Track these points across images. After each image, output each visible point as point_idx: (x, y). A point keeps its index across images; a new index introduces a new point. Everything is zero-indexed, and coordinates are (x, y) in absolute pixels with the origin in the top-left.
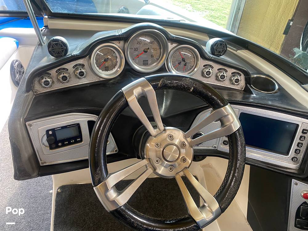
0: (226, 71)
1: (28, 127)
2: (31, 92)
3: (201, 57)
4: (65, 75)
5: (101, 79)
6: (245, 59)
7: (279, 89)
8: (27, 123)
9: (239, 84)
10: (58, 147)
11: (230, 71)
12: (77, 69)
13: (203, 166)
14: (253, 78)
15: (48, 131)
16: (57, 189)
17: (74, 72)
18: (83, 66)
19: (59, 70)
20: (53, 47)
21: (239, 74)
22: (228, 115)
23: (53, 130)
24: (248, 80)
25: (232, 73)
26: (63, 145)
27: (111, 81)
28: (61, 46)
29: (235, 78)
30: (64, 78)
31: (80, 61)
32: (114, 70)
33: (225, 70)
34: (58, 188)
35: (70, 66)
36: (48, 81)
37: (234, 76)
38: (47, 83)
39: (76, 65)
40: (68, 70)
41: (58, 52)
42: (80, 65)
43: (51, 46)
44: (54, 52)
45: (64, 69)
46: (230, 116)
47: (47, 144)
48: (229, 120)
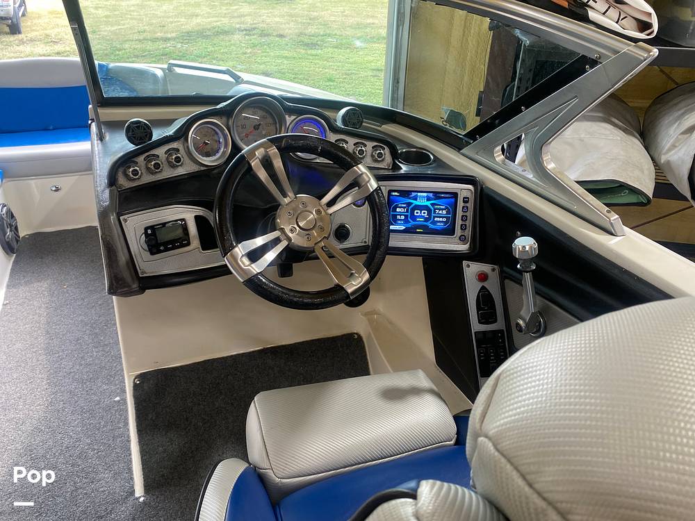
0: (365, 146)
1: (123, 222)
2: (114, 187)
3: (330, 130)
4: (158, 162)
5: (203, 168)
6: (392, 134)
7: (434, 161)
8: (121, 218)
9: (383, 160)
10: (160, 252)
11: (370, 144)
12: (171, 155)
13: (366, 314)
14: (402, 153)
15: (146, 229)
16: (132, 380)
17: (167, 158)
18: (177, 150)
19: (148, 156)
20: (133, 131)
21: (381, 147)
22: (362, 174)
23: (152, 227)
24: (394, 154)
25: (373, 148)
26: (167, 250)
27: (215, 171)
28: (144, 129)
29: (377, 152)
30: (157, 166)
31: (175, 145)
32: (218, 155)
33: (363, 144)
34: (134, 377)
35: (161, 151)
36: (136, 170)
37: (376, 150)
38: (135, 172)
39: (169, 150)
40: (158, 156)
41: (141, 138)
42: (174, 149)
43: (131, 131)
44: (134, 137)
45: (154, 155)
46: (364, 175)
47: (145, 247)
48: (364, 180)
